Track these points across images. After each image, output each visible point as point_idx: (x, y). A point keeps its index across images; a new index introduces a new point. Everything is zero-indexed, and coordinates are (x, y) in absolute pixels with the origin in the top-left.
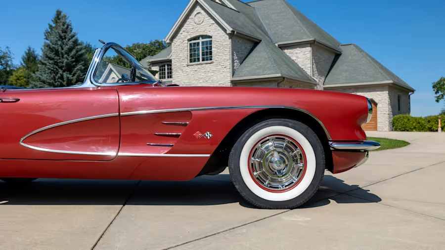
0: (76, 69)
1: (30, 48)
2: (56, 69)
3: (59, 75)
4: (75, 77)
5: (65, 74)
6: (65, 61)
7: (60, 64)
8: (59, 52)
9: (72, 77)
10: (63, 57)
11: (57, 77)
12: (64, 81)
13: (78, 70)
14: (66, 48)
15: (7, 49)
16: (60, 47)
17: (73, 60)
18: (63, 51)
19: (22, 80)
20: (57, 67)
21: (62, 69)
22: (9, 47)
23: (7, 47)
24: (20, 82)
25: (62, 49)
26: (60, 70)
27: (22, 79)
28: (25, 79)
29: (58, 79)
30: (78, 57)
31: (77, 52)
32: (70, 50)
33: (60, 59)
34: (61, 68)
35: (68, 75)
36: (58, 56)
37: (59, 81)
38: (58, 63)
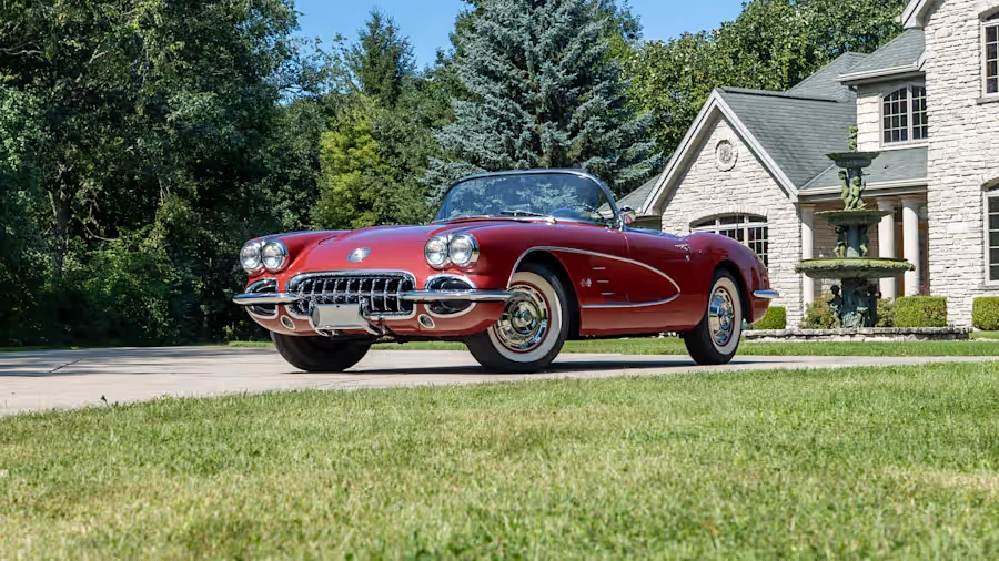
0: (582, 108)
1: (377, 18)
2: (515, 111)
3: (526, 134)
4: (579, 138)
5: (543, 126)
6: (546, 82)
7: (530, 96)
8: (524, 51)
9: (570, 138)
10: (537, 69)
11: (518, 142)
12: (541, 154)
13: (589, 113)
14: (545, 38)
15: (336, 45)
16: (527, 36)
17: (572, 76)
18: (537, 49)
19: (365, 148)
20: (518, 106)
21: (533, 113)
22: (343, 36)
23: (339, 38)
24: (358, 153)
25: (535, 40)
26: (527, 117)
27: (365, 143)
28: (375, 144)
29: (522, 148)
30: (588, 64)
31: (585, 46)
32: (561, 42)
33: (527, 76)
34: (531, 107)
35: (556, 135)
36: (522, 66)
37: (525, 157)
38: (519, 91)
